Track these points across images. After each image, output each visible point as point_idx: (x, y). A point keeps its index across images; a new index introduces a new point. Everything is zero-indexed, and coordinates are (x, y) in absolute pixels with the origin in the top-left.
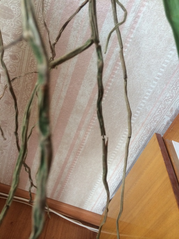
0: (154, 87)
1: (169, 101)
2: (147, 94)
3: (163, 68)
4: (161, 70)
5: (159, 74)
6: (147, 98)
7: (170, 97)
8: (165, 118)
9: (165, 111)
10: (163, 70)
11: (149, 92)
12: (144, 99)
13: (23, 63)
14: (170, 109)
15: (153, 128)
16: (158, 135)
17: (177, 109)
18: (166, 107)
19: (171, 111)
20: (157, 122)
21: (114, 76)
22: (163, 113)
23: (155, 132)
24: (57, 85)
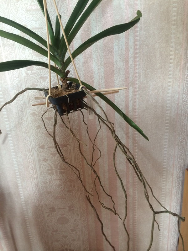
0: (167, 137)
1: (183, 141)
2: (165, 143)
3: (167, 124)
5: (166, 128)
6: (167, 146)
7: (183, 139)
9: (184, 150)
11: (166, 142)
12: (165, 148)
13: (72, 160)
18: (184, 147)
21: (137, 142)
24: (99, 164)
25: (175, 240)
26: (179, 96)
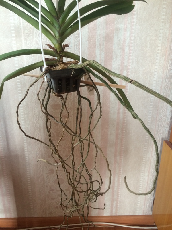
0: (151, 114)
1: (163, 118)
2: (149, 119)
4: (151, 104)
5: (151, 106)
6: (150, 122)
7: (163, 117)
8: (165, 130)
9: (163, 126)
10: (152, 104)
12: (148, 123)
14: (166, 123)
15: (161, 138)
16: (166, 141)
17: (170, 122)
18: (163, 123)
19: (167, 124)
20: (162, 133)
21: (126, 117)
22: (163, 127)
23: (164, 140)
25: (151, 201)
26: (162, 80)
